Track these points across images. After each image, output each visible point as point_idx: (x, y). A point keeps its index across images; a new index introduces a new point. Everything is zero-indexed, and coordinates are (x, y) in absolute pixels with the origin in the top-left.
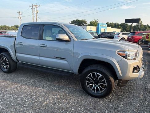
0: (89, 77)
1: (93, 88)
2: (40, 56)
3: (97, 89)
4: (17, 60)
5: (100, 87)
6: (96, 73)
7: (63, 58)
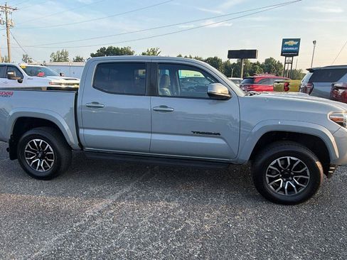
0: (273, 166)
1: (281, 186)
2: (151, 133)
3: (290, 188)
4: (80, 144)
5: (295, 184)
6: (288, 158)
7: (214, 134)
